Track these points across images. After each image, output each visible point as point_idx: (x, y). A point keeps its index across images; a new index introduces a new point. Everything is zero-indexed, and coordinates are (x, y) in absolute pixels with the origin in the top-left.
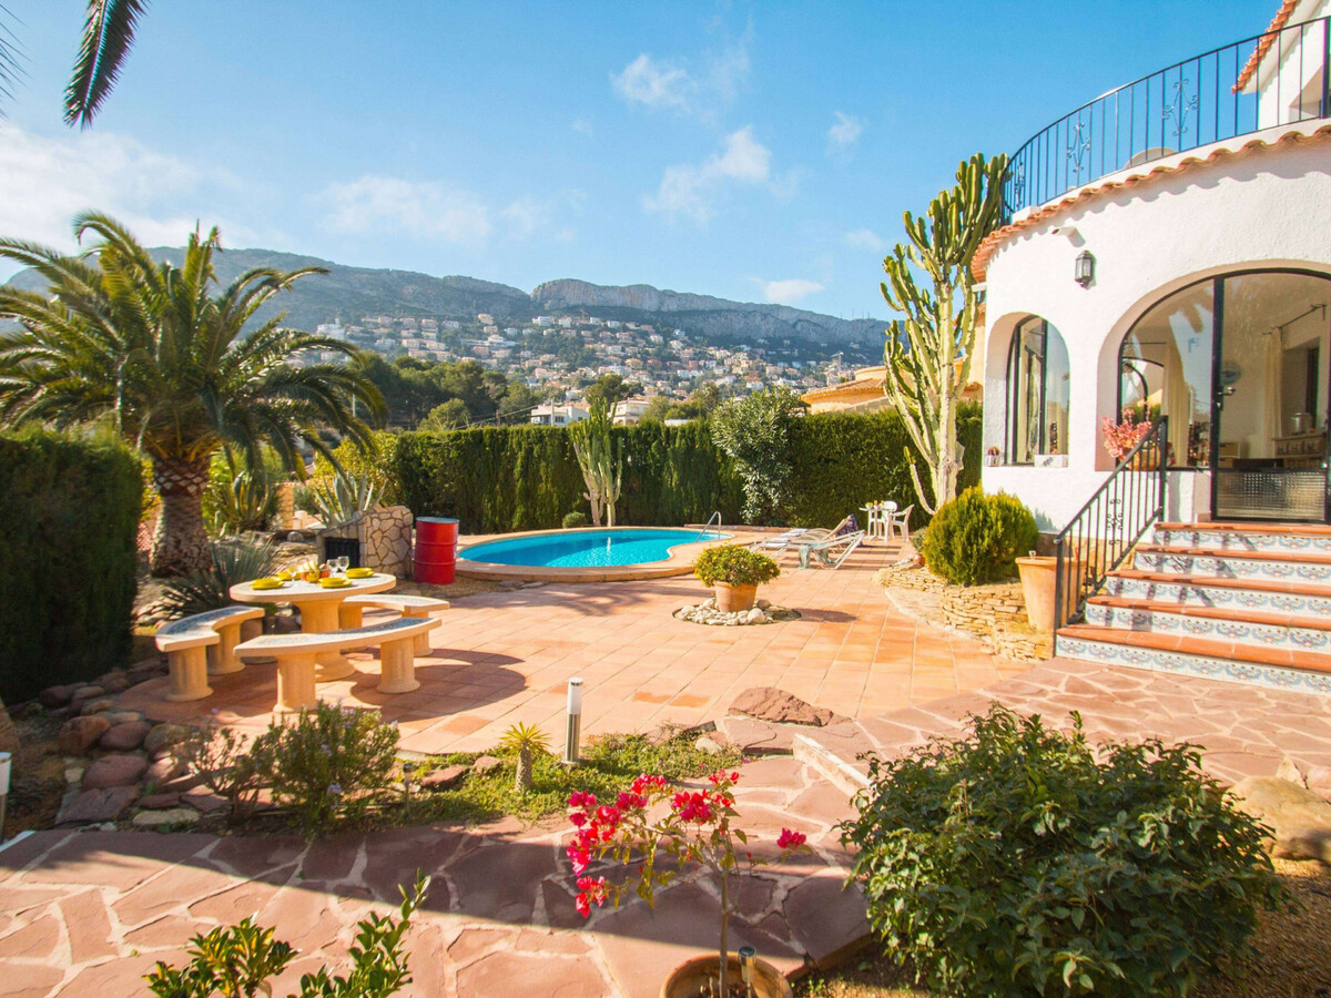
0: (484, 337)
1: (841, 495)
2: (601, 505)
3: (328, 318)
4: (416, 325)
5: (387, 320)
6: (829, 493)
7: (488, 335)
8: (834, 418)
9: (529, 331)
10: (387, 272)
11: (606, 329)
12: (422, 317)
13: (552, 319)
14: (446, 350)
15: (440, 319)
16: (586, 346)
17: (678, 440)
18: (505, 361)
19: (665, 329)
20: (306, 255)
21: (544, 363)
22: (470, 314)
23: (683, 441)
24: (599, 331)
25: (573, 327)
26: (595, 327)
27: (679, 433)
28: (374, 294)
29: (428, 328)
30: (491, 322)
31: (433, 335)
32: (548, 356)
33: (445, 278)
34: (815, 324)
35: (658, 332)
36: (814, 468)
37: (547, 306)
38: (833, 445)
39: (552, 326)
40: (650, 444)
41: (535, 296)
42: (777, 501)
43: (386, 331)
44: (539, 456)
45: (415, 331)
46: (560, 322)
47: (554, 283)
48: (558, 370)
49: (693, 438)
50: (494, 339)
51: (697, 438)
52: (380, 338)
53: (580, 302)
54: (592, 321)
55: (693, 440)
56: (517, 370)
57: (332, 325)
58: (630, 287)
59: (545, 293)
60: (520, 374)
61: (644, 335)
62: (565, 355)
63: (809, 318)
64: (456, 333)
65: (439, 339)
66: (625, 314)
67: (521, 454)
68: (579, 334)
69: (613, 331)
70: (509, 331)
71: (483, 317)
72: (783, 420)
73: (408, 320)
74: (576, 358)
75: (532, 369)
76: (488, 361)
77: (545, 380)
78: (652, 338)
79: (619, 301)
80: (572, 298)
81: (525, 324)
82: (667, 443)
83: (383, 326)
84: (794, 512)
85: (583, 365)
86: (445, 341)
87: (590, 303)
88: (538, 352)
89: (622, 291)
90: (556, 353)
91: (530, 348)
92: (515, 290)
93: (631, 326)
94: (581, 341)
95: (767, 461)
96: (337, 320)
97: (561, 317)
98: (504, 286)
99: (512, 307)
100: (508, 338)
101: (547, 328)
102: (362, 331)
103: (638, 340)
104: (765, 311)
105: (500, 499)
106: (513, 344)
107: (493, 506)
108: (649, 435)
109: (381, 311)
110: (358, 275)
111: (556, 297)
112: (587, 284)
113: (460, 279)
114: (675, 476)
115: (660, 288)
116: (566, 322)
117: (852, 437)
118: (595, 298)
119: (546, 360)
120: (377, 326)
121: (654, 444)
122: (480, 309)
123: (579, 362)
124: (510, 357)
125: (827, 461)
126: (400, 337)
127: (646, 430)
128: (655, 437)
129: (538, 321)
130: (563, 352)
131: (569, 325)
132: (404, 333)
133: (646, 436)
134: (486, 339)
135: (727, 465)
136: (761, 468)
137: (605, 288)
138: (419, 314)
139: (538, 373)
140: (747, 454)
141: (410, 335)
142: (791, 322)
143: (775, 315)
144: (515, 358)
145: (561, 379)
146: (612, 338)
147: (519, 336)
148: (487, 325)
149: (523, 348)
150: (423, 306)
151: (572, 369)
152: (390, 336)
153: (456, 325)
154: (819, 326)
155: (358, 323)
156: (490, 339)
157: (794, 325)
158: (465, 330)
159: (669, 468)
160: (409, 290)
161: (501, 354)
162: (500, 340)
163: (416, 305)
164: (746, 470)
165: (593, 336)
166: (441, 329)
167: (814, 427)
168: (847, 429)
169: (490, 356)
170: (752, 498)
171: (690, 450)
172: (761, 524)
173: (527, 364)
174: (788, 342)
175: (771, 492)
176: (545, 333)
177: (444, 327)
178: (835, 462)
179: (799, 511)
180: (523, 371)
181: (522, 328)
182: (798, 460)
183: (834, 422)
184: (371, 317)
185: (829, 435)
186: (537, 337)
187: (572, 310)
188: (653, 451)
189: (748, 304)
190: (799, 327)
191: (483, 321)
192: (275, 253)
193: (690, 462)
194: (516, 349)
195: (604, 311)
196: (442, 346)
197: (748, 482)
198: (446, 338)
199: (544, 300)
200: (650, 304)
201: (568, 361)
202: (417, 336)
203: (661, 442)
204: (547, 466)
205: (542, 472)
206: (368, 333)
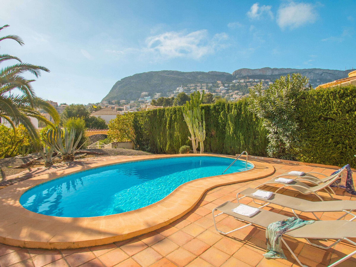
0: (218, 87)
1: (338, 143)
2: (197, 142)
3: (179, 86)
4: (201, 86)
5: (194, 85)
6: (327, 141)
7: (220, 86)
8: (332, 90)
9: (231, 84)
10: (194, 72)
11: (255, 82)
12: (203, 83)
13: (238, 81)
14: (209, 92)
15: (207, 83)
16: (249, 87)
17: (233, 110)
18: (224, 94)
19: (274, 80)
20: (174, 70)
21: (236, 93)
22: (215, 81)
23: (236, 110)
24: (253, 83)
25: (244, 82)
26: (251, 81)
27: (234, 106)
28: (190, 78)
29: (204, 86)
30: (221, 83)
31: (205, 88)
32: (237, 91)
33: (209, 72)
34: (330, 73)
35: (271, 81)
36: (315, 124)
37: (237, 77)
38: (330, 109)
39: (238, 83)
40: (220, 112)
41: (233, 74)
42: (288, 145)
43: (193, 88)
44: (174, 120)
45: (200, 87)
46: (241, 81)
47: (239, 70)
48: (240, 95)
49: (241, 108)
50: (222, 87)
51: (242, 109)
52: (192, 90)
53: (247, 75)
54: (250, 80)
55: (240, 110)
56: (228, 96)
57: (180, 88)
58: (262, 69)
59: (236, 74)
60: (228, 97)
61: (267, 83)
62: (242, 91)
63: (327, 72)
64: (211, 87)
65: (207, 89)
66: (260, 77)
67: (169, 119)
68: (246, 84)
69: (257, 82)
70: (226, 85)
71: (219, 82)
72: (293, 94)
73: (199, 85)
74: (245, 91)
75: (232, 95)
76: (220, 94)
77: (236, 98)
78: (269, 83)
79: (258, 73)
80: (244, 74)
81: (230, 83)
82: (228, 111)
83: (193, 87)
84: (300, 152)
85: (247, 93)
86: (208, 89)
87: (250, 75)
88: (234, 90)
89: (259, 70)
90: (239, 90)
91: (232, 89)
92: (228, 73)
93: (263, 80)
94: (247, 86)
95: (281, 120)
96: (181, 86)
97: (241, 80)
98: (225, 73)
99: (226, 78)
100: (225, 87)
101: (237, 83)
102: (187, 88)
103: (265, 84)
104: (310, 71)
105: (162, 138)
106: (227, 88)
107: (160, 141)
108: (220, 108)
109: (192, 83)
110: (187, 74)
111: (239, 74)
112: (249, 69)
113: (212, 72)
114: (232, 129)
115: (272, 68)
116: (242, 81)
117: (347, 102)
118: (251, 73)
119: (236, 92)
120: (191, 87)
121: (222, 113)
122: (218, 80)
123: (246, 92)
124: (226, 92)
125: (326, 119)
126: (197, 89)
127: (218, 106)
128: (222, 110)
129: (234, 81)
130: (241, 90)
131: (243, 82)
132: (198, 88)
133: (218, 109)
134: (219, 88)
135: (259, 123)
136: (278, 124)
137: (254, 70)
138: (201, 82)
139: (234, 96)
140: (270, 116)
141: (199, 88)
142: (320, 74)
143: (314, 72)
144: (227, 92)
145: (240, 97)
146: (256, 84)
147: (229, 86)
148: (220, 84)
149: (230, 89)
150: (202, 80)
151: (244, 94)
152: (194, 89)
153: (211, 85)
154: (331, 74)
155: (186, 86)
156: (220, 88)
157: (322, 74)
158: (214, 86)
159: (229, 125)
160: (199, 76)
161: (223, 92)
162: (223, 88)
163: (201, 80)
164: (269, 126)
165: (251, 84)
166: (207, 86)
167: (316, 97)
168: (342, 96)
169: (220, 92)
170: (273, 142)
171: (239, 115)
172: (279, 157)
173: (231, 94)
174: (319, 80)
175: (284, 139)
176: (236, 85)
177: (208, 86)
178: (332, 119)
179: (305, 152)
180: (229, 96)
181: (229, 84)
182: (304, 119)
183: (332, 92)
184: (189, 85)
185: (327, 101)
186: (234, 86)
187: (244, 77)
188: (221, 116)
189: (303, 70)
190: (323, 75)
191: (219, 83)
192: (167, 71)
193: (239, 121)
194: (228, 90)
195: (254, 77)
196: (207, 91)
197: (270, 133)
198: (208, 88)
199: (236, 75)
200: (269, 73)
201: (242, 92)
202: (201, 88)
203: (225, 111)
204: (177, 124)
205: (175, 127)
206: (189, 89)
